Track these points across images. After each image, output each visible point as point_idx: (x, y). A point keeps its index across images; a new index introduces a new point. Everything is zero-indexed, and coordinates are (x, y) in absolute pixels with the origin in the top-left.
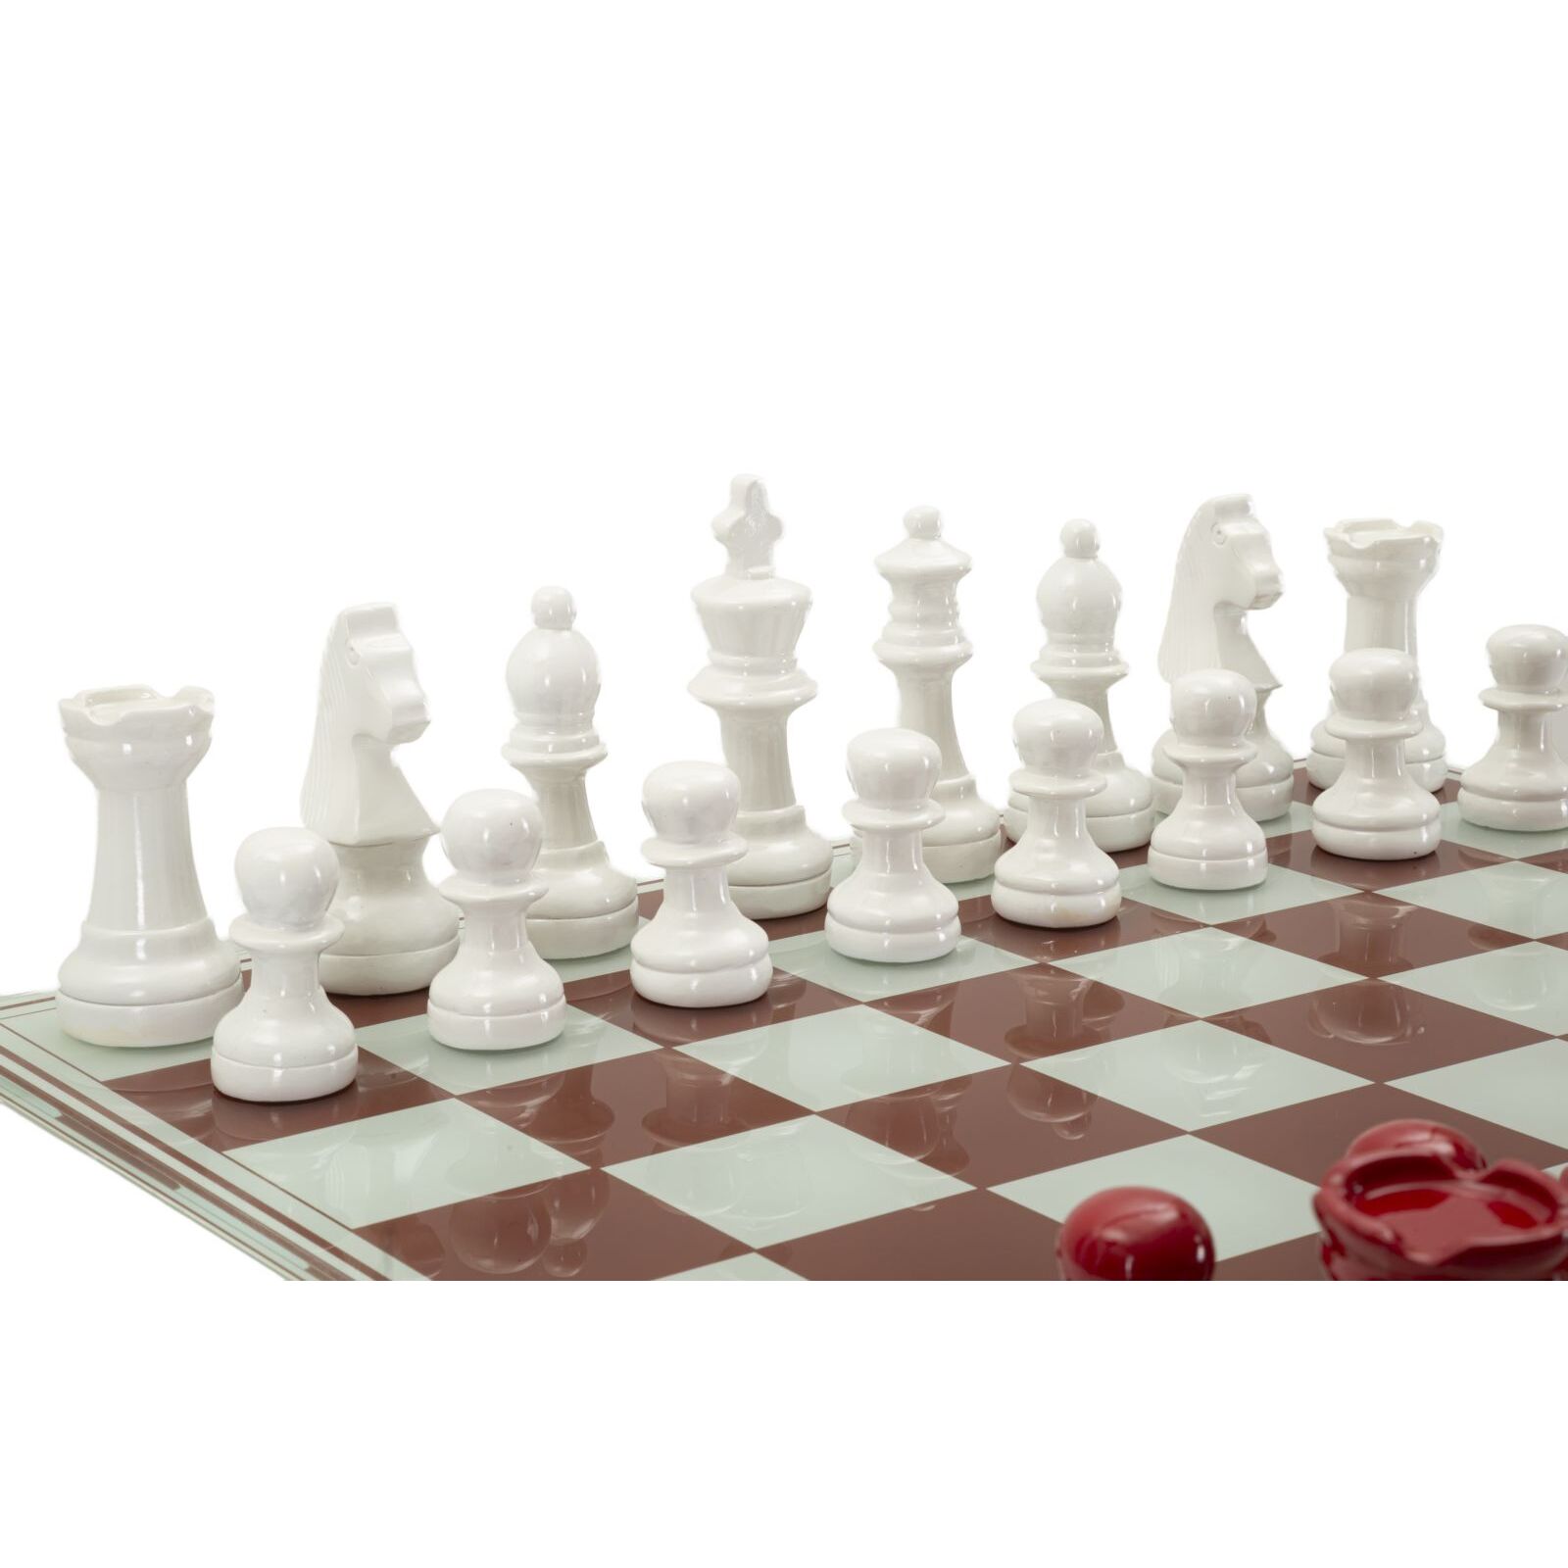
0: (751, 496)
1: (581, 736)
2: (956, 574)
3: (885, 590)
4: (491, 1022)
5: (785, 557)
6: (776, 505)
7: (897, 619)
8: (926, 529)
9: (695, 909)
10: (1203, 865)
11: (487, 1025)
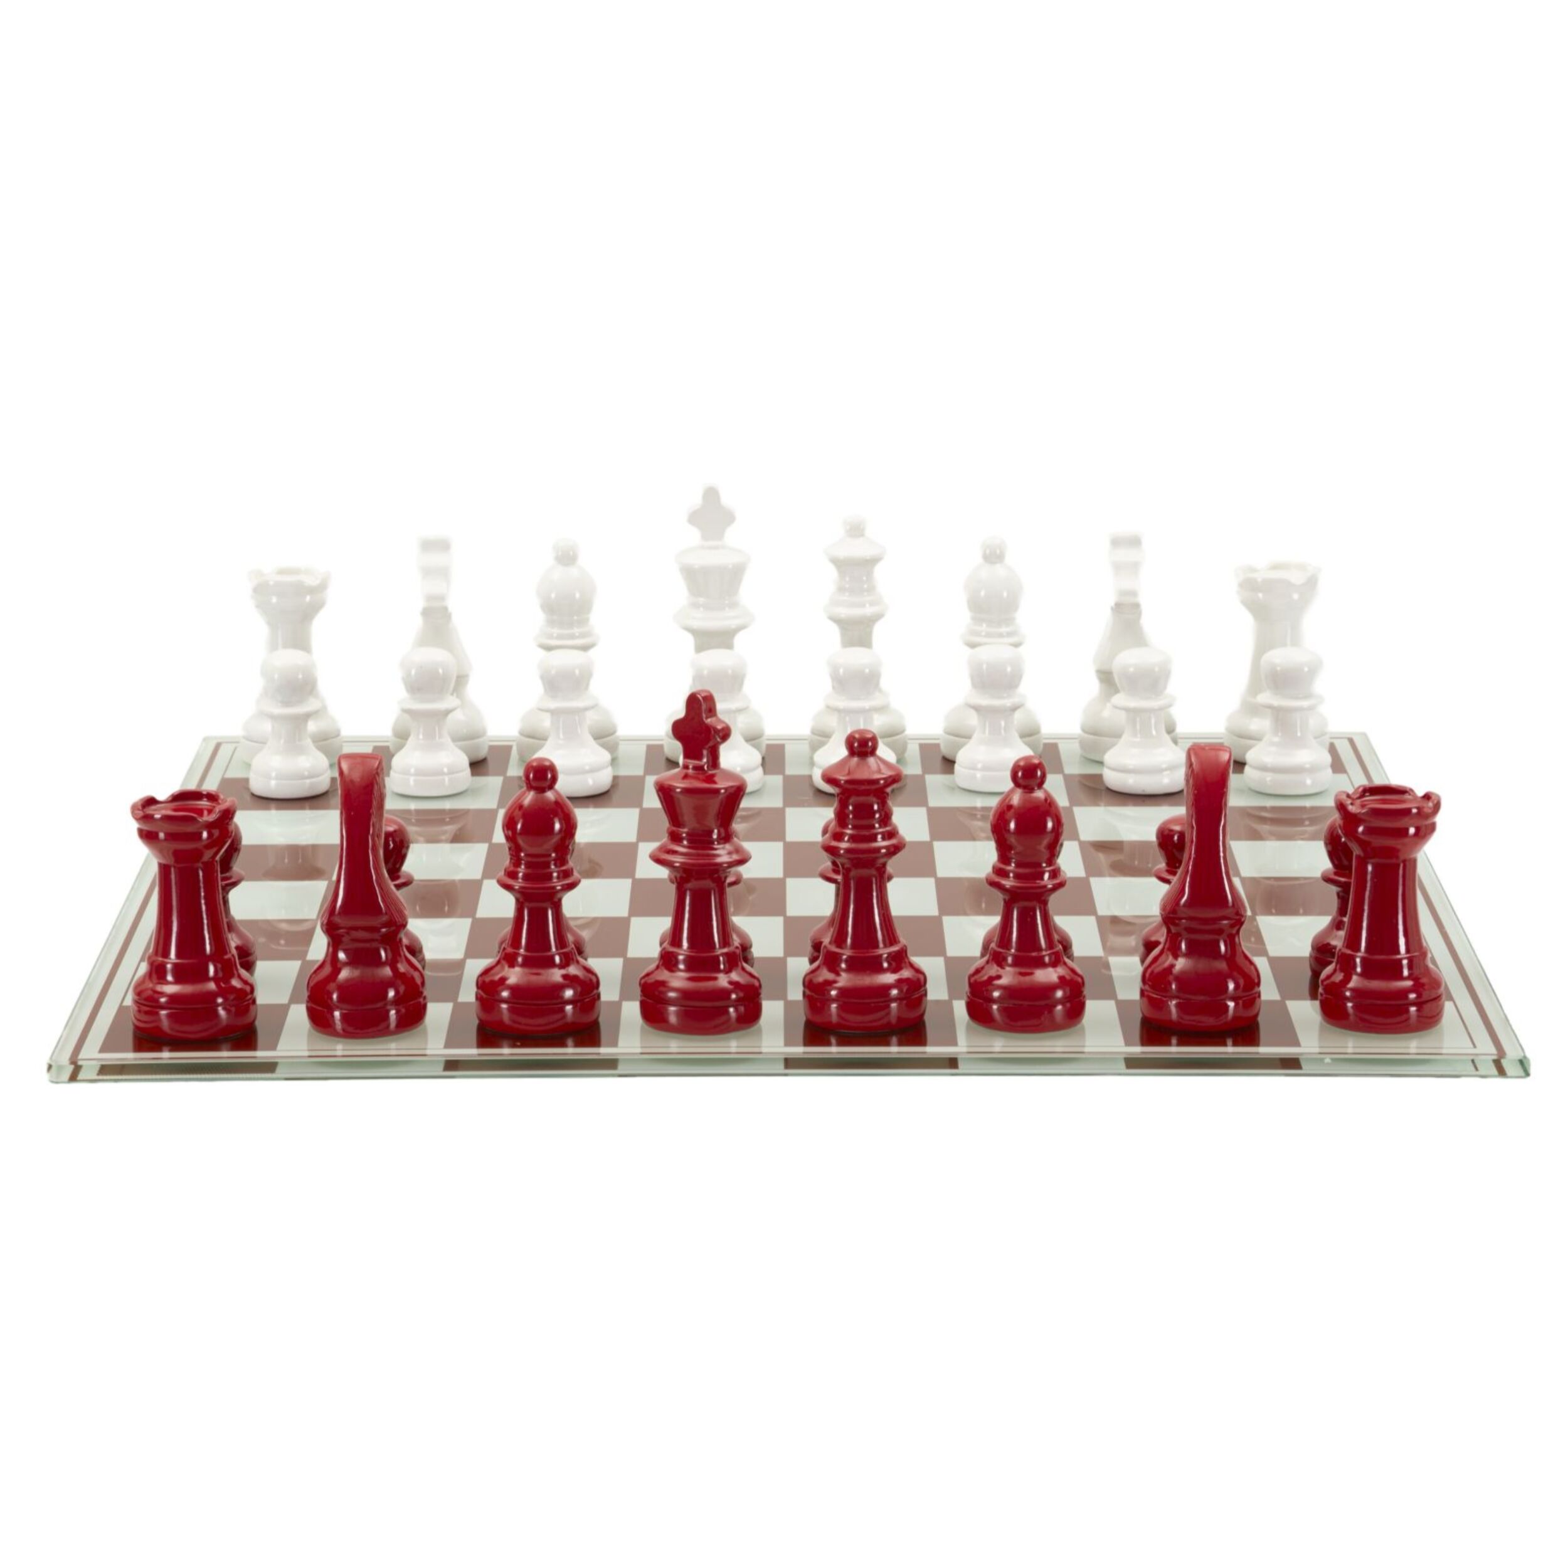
0: (711, 495)
1: (576, 631)
2: (873, 561)
3: (832, 572)
4: (415, 781)
5: (733, 536)
6: (726, 500)
7: (841, 589)
8: (856, 530)
9: (561, 736)
10: (979, 775)
11: (412, 782)
